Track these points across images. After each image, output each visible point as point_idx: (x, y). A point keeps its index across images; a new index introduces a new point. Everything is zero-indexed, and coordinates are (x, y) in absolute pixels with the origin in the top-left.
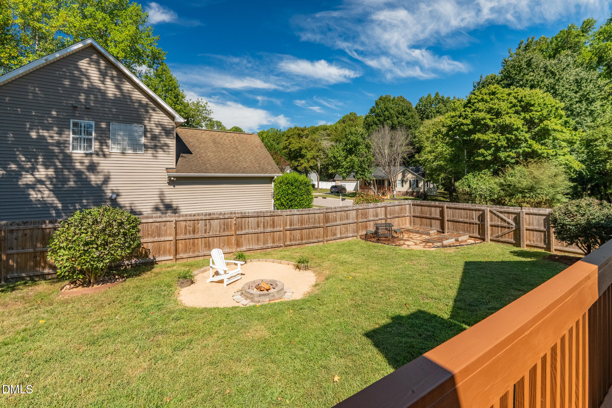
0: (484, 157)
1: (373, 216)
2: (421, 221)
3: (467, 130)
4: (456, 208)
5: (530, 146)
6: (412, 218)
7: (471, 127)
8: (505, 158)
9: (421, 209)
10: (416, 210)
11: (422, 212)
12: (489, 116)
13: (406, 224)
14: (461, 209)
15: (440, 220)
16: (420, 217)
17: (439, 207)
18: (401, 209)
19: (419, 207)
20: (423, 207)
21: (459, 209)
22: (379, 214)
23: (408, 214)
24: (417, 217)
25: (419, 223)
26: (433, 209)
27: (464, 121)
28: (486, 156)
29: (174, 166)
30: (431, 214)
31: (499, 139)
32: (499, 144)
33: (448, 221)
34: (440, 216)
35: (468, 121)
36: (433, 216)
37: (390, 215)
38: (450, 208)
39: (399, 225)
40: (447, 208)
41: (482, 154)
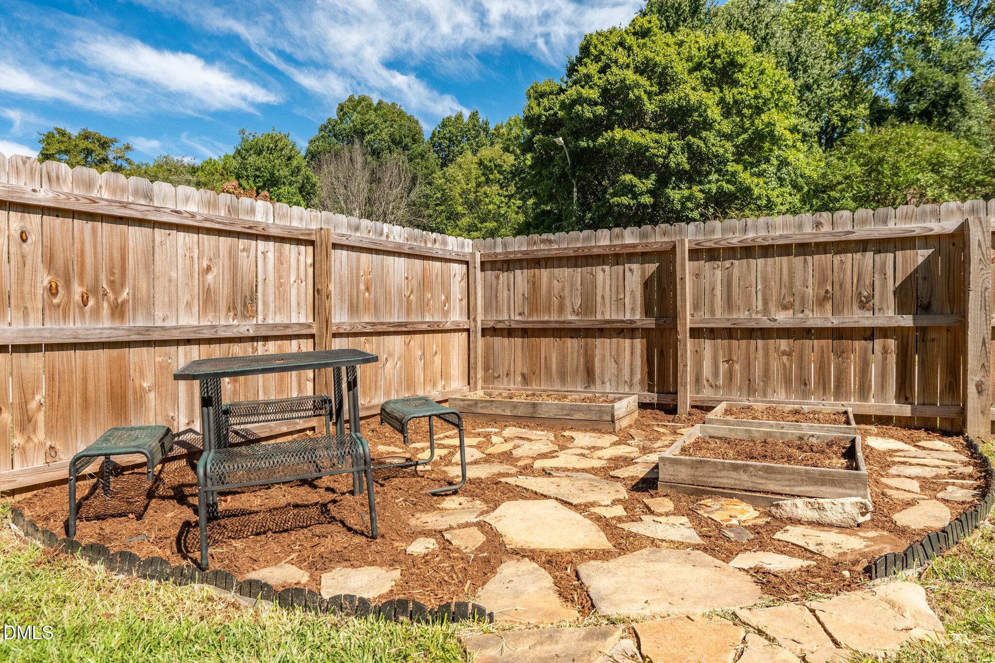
0: (635, 197)
2: (532, 357)
3: (591, 115)
4: (747, 252)
5: (732, 178)
6: (480, 342)
7: (600, 110)
8: (683, 204)
9: (534, 285)
10: (503, 294)
11: (533, 300)
12: (643, 81)
13: (445, 375)
14: (785, 250)
15: (646, 333)
16: (525, 332)
17: (644, 257)
18: (424, 283)
19: (521, 277)
20: (544, 274)
21: (767, 251)
23: (457, 317)
24: (510, 332)
25: (520, 367)
26: (603, 275)
27: (587, 92)
28: (641, 194)
30: (588, 306)
31: (671, 150)
32: (672, 161)
33: (696, 333)
34: (648, 311)
35: (593, 94)
36: (606, 313)
37: (353, 309)
38: (712, 254)
39: (410, 383)
40: (695, 254)
41: (629, 190)
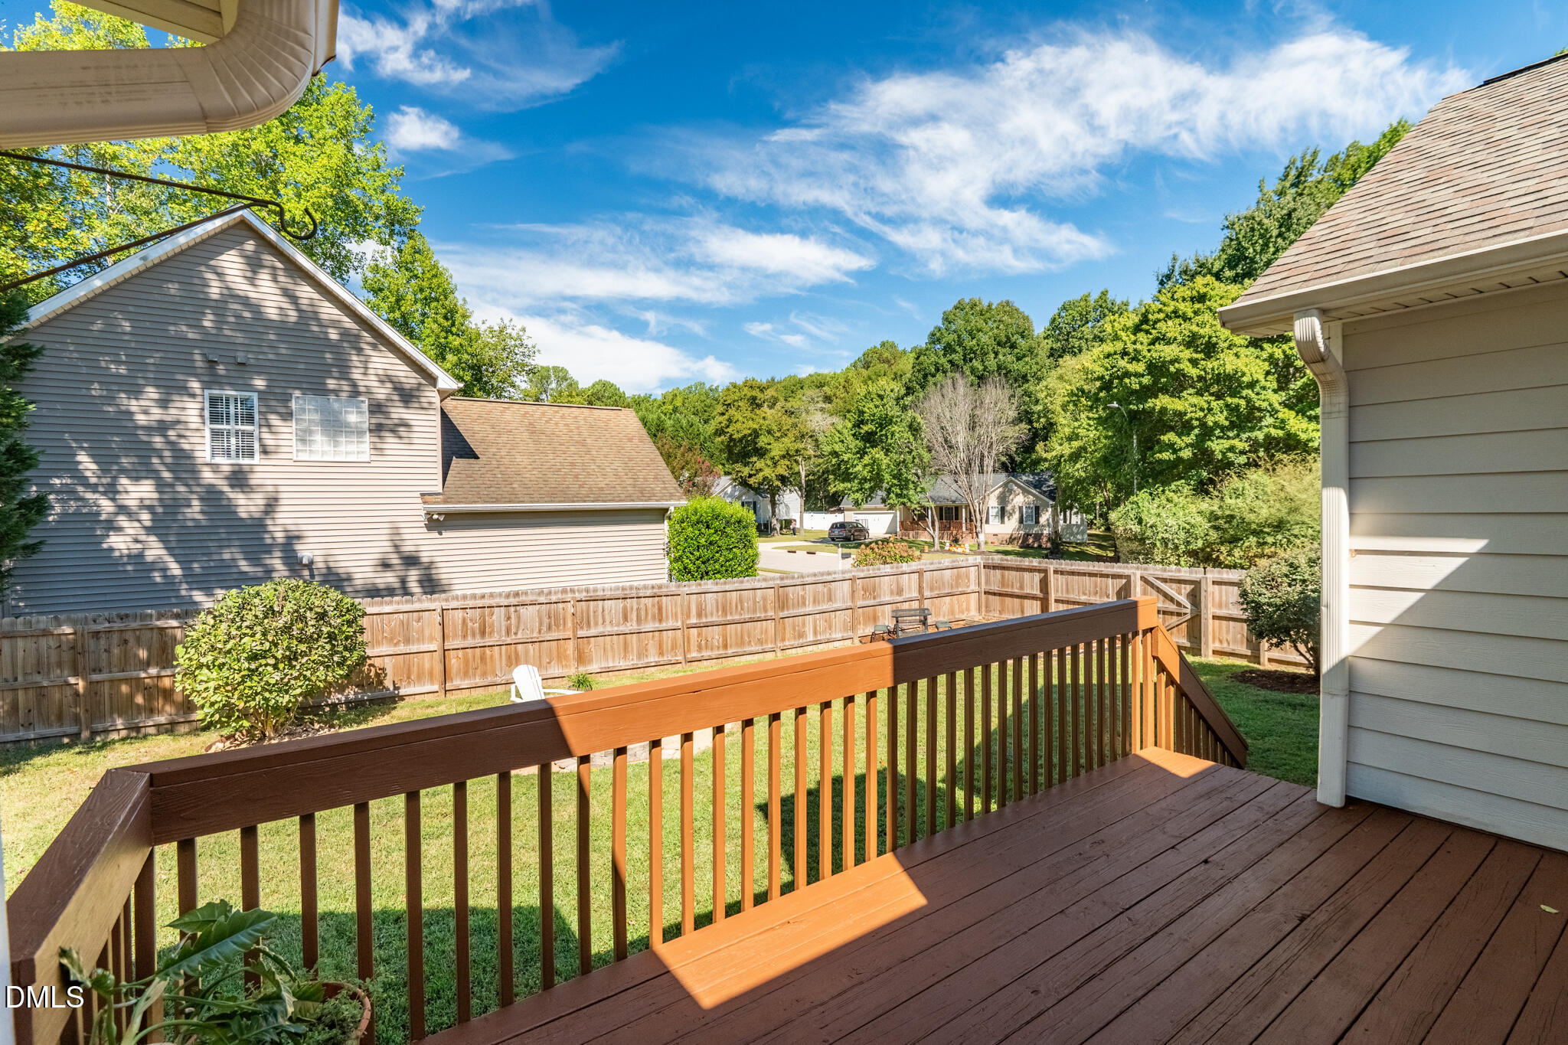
0: (1175, 451)
1: (892, 593)
2: (1002, 604)
3: (1138, 387)
4: (1073, 573)
5: (1282, 424)
6: (983, 596)
7: (1146, 380)
8: (1224, 454)
9: (1003, 576)
10: (992, 579)
11: (1003, 583)
12: (1187, 354)
13: (968, 610)
14: (1084, 574)
15: (1040, 599)
16: (1000, 595)
17: (1039, 571)
18: (958, 577)
19: (998, 572)
20: (1006, 572)
21: (1079, 574)
22: (906, 589)
23: (973, 587)
24: (995, 594)
25: (999, 608)
26: (1026, 575)
27: (1132, 367)
28: (1180, 449)
29: (439, 489)
30: (1022, 587)
31: (1210, 410)
32: (1210, 420)
33: (1056, 601)
34: (1041, 591)
35: (1140, 367)
36: (1027, 591)
37: (932, 590)
38: (1062, 573)
39: (952, 613)
40: (1056, 572)
41: (1171, 446)
